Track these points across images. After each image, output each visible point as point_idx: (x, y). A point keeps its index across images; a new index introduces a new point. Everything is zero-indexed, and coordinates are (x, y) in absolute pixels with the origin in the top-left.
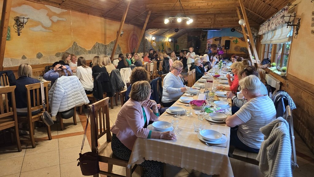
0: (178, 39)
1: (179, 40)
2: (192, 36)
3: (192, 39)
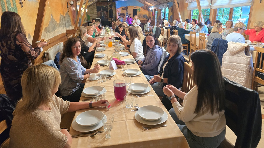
2: (100, 6)
3: (101, 9)
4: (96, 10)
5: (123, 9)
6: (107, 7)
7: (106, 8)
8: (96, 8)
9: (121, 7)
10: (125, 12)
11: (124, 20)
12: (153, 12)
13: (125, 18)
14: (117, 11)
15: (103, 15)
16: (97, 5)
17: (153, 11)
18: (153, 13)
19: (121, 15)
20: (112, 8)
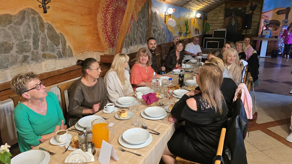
0: (208, 13)
1: (210, 15)
2: (232, 8)
4: (223, 15)
5: (278, 13)
6: (245, 9)
7: (243, 11)
8: (223, 11)
9: (275, 9)
10: (281, 18)
11: (276, 34)
13: (279, 30)
14: (263, 17)
15: (233, 23)
16: (225, 7)
19: (270, 23)
20: (255, 12)
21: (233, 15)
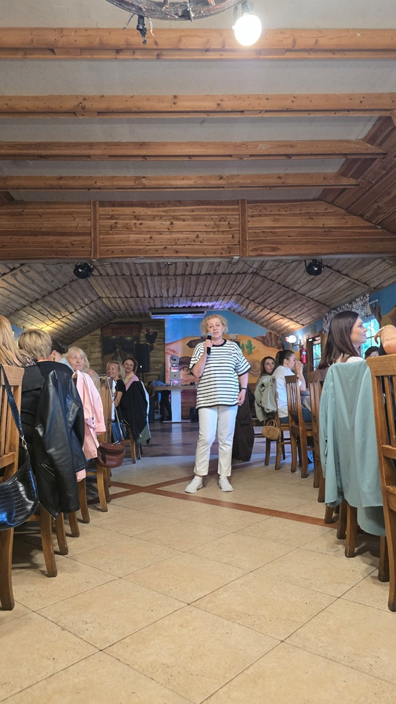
2: (114, 337)
3: (117, 345)
4: (99, 349)
5: (191, 345)
7: (135, 342)
8: (98, 343)
12: (301, 352)
14: (168, 351)
16: (102, 335)
17: (301, 347)
18: (304, 353)
20: (155, 345)
21: (118, 349)
